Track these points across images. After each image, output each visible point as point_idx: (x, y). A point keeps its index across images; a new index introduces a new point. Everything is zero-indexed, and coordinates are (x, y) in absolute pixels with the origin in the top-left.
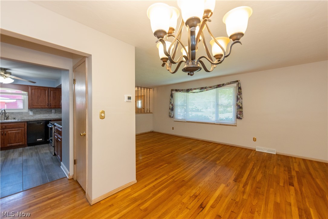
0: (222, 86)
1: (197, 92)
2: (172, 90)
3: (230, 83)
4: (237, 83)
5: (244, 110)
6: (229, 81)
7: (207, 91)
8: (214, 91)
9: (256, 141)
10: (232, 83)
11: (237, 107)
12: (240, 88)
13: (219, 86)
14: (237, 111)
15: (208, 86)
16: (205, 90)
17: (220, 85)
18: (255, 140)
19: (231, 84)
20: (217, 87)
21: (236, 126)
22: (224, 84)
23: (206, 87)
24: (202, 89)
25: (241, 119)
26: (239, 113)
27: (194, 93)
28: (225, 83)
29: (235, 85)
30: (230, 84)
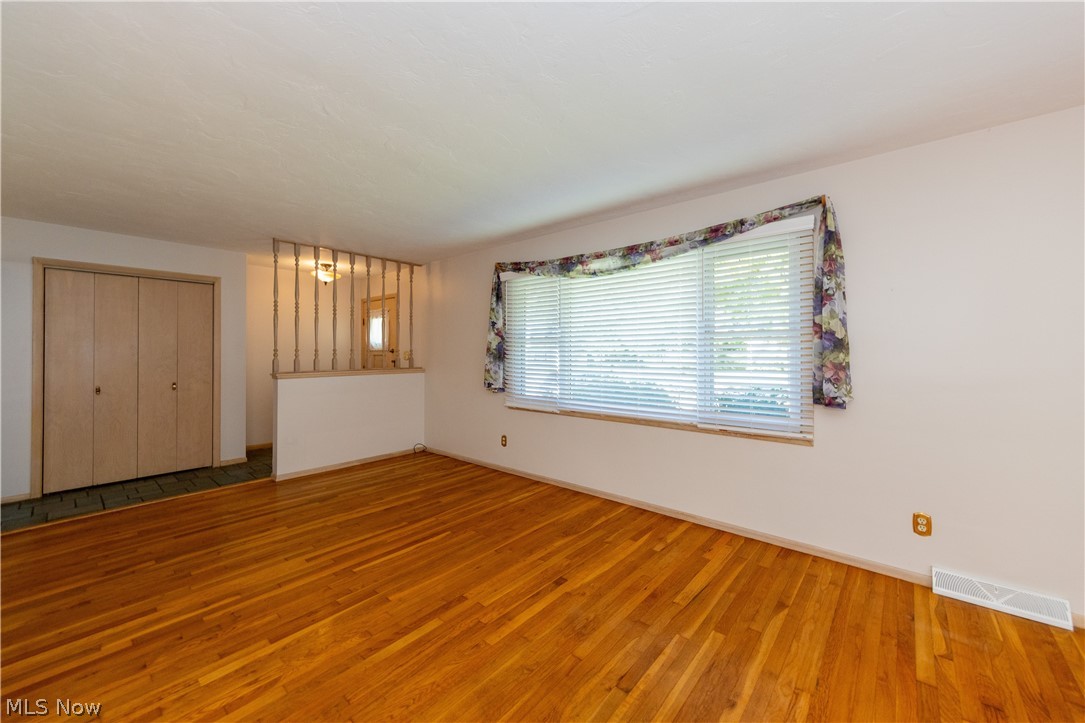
0: (732, 235)
1: (610, 272)
2: (500, 268)
3: (777, 213)
4: (819, 209)
5: (861, 359)
6: (772, 204)
7: (654, 260)
8: (687, 262)
9: (928, 532)
10: (786, 212)
11: (817, 340)
12: (831, 238)
13: (716, 234)
14: (817, 362)
15: (659, 236)
16: (648, 257)
17: (725, 226)
18: (922, 526)
19: (784, 217)
20: (705, 242)
21: (809, 442)
22: (742, 223)
23: (652, 243)
24: (632, 253)
25: (841, 406)
26: (828, 374)
27: (594, 273)
28: (748, 214)
29: (808, 221)
30: (776, 219)
